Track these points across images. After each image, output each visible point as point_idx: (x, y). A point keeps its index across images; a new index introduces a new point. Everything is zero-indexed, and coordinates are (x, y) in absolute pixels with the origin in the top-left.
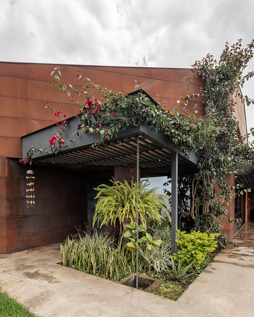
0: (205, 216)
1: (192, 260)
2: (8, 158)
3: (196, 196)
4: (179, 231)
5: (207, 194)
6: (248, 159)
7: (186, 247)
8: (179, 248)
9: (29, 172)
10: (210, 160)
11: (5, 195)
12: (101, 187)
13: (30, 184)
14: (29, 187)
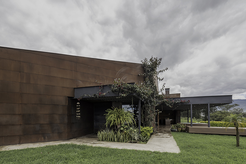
0: (146, 121)
1: (146, 136)
2: (68, 97)
3: (143, 114)
4: (141, 126)
5: (147, 113)
6: (160, 100)
7: (144, 132)
8: (141, 132)
9: (78, 103)
10: (148, 100)
11: (67, 113)
12: (109, 110)
13: (78, 109)
14: (78, 110)
